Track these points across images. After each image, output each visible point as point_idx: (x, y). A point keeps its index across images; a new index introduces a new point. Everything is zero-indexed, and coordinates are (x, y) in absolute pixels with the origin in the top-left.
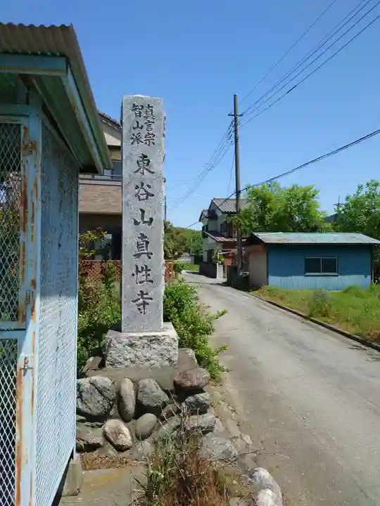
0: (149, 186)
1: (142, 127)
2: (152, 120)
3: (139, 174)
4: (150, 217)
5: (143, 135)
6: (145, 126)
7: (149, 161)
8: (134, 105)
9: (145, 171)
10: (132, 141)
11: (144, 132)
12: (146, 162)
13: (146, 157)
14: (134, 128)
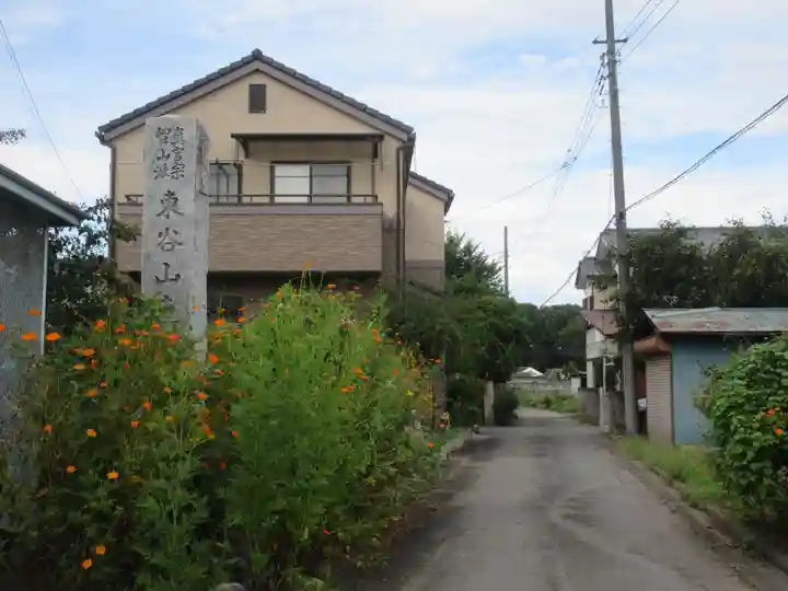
0: (176, 232)
1: (169, 156)
2: (180, 146)
3: (163, 217)
4: (176, 273)
5: (169, 166)
6: (173, 155)
7: (177, 199)
8: (159, 129)
9: (171, 213)
10: (156, 174)
11: (170, 162)
12: (172, 201)
13: (173, 194)
14: (158, 158)
